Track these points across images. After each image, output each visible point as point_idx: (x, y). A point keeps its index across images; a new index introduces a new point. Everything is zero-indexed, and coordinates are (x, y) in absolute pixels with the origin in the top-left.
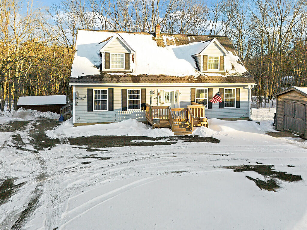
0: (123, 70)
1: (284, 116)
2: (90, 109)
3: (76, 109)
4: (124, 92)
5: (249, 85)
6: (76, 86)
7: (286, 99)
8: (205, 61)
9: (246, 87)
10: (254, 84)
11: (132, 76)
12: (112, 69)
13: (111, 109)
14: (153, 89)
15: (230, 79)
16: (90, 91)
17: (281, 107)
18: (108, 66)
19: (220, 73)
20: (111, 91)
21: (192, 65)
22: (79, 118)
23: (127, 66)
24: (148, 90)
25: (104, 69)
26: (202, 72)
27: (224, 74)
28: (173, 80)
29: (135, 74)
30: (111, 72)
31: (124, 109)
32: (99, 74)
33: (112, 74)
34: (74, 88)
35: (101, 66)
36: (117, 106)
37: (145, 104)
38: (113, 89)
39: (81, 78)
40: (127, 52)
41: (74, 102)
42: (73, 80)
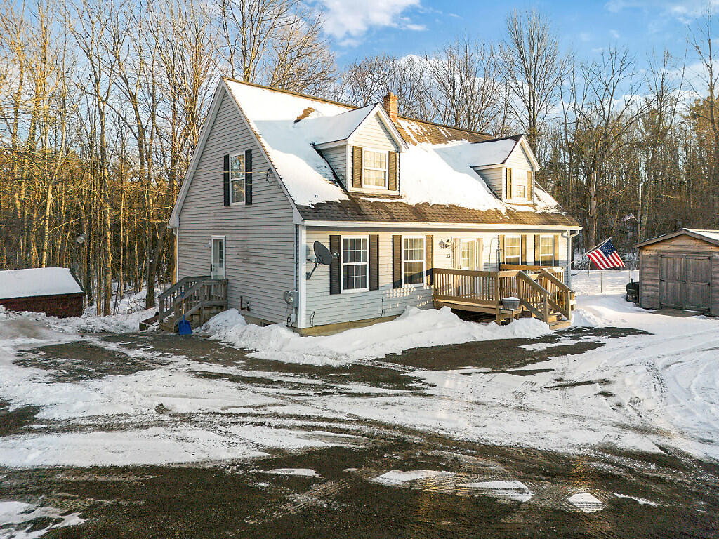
0: (383, 190)
1: (661, 281)
2: (334, 289)
3: (307, 289)
4: (396, 242)
5: (569, 228)
7: (664, 251)
8: (509, 180)
9: (564, 234)
10: (578, 228)
11: (410, 207)
12: (367, 188)
13: (375, 286)
14: (444, 237)
15: (547, 218)
16: (334, 241)
17: (653, 266)
18: (358, 181)
20: (375, 241)
22: (312, 312)
23: (393, 183)
24: (438, 237)
25: (350, 189)
26: (507, 204)
27: (535, 207)
28: (477, 217)
29: (410, 200)
30: (364, 195)
31: (397, 285)
32: (345, 198)
33: (372, 200)
34: (303, 234)
35: (338, 180)
36: (386, 277)
37: (431, 273)
38: (377, 237)
39: (318, 206)
40: (393, 149)
41: (303, 270)
42: (305, 212)
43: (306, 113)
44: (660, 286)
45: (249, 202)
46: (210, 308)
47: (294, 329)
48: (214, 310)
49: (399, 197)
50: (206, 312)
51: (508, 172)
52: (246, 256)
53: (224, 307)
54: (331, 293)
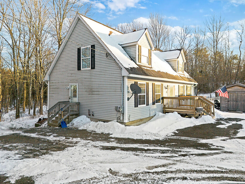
0: (147, 65)
1: (228, 101)
3: (128, 105)
7: (229, 91)
8: (178, 65)
10: (197, 83)
13: (148, 105)
14: (166, 84)
18: (140, 60)
19: (183, 75)
20: (147, 85)
22: (129, 115)
23: (150, 62)
25: (138, 63)
26: (178, 74)
30: (142, 66)
31: (153, 104)
32: (137, 66)
33: (145, 68)
34: (126, 79)
36: (151, 101)
37: (163, 98)
39: (131, 69)
40: (150, 48)
41: (126, 96)
43: (111, 33)
44: (228, 103)
45: (93, 67)
46: (72, 115)
48: (74, 116)
49: (151, 68)
50: (71, 117)
52: (91, 91)
53: (78, 115)
54: (135, 107)
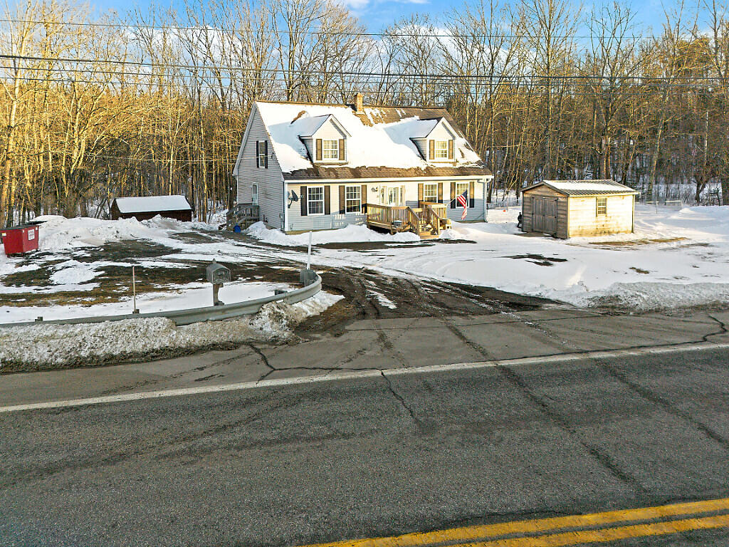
0: (336, 160)
1: (533, 214)
2: (304, 213)
3: (288, 213)
4: (341, 189)
5: (485, 177)
6: (288, 183)
7: (535, 195)
8: (432, 147)
9: (480, 181)
10: (491, 177)
11: (351, 169)
12: (325, 160)
13: (328, 212)
14: (375, 185)
15: (463, 171)
16: (303, 190)
17: (529, 204)
18: (320, 157)
19: (450, 163)
20: (328, 189)
21: (415, 152)
22: (292, 224)
23: (342, 156)
24: (370, 186)
25: (315, 161)
26: (429, 162)
27: (454, 164)
28: (399, 173)
29: (353, 165)
30: (323, 164)
31: (342, 212)
32: (311, 166)
33: (327, 167)
34: (286, 186)
35: (309, 157)
36: (335, 207)
37: (365, 206)
38: (329, 186)
39: (294, 172)
40: (342, 138)
41: (287, 203)
42: (286, 176)
43: (300, 115)
44: (532, 218)
45: (266, 167)
46: (251, 220)
47: (283, 231)
49: (346, 164)
50: (248, 222)
51: (432, 142)
52: (266, 195)
53: (257, 220)
54: (302, 215)
